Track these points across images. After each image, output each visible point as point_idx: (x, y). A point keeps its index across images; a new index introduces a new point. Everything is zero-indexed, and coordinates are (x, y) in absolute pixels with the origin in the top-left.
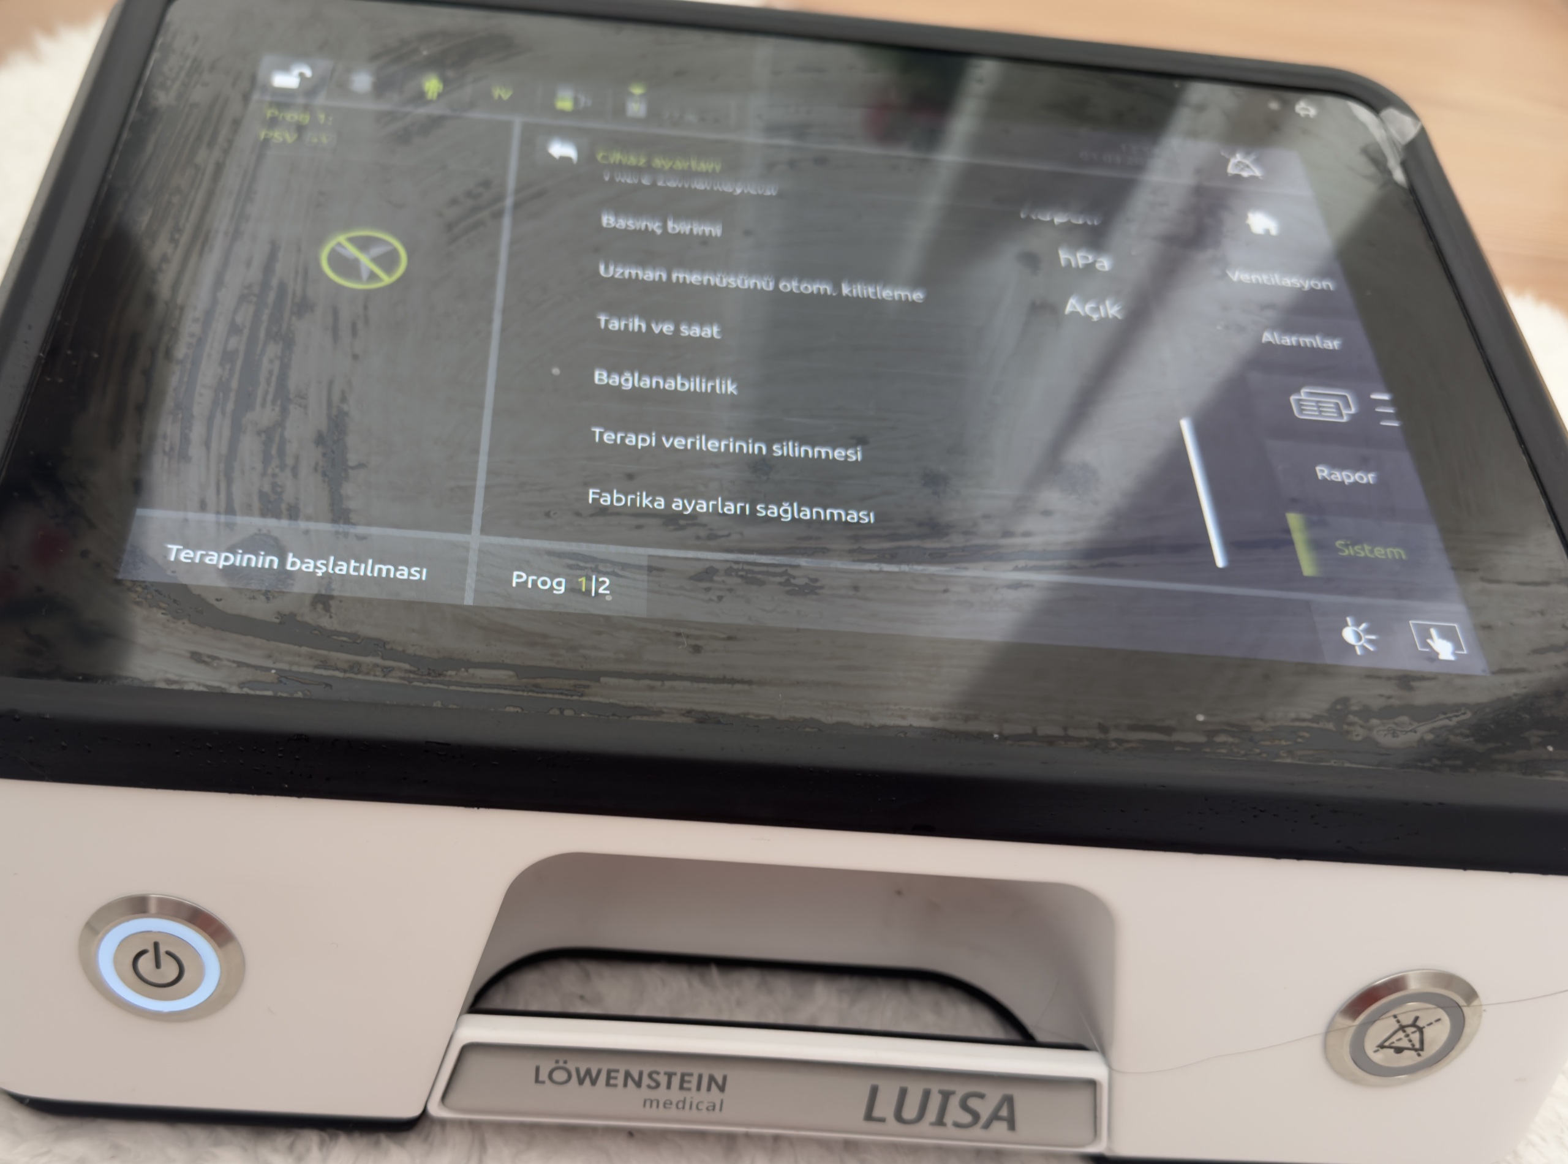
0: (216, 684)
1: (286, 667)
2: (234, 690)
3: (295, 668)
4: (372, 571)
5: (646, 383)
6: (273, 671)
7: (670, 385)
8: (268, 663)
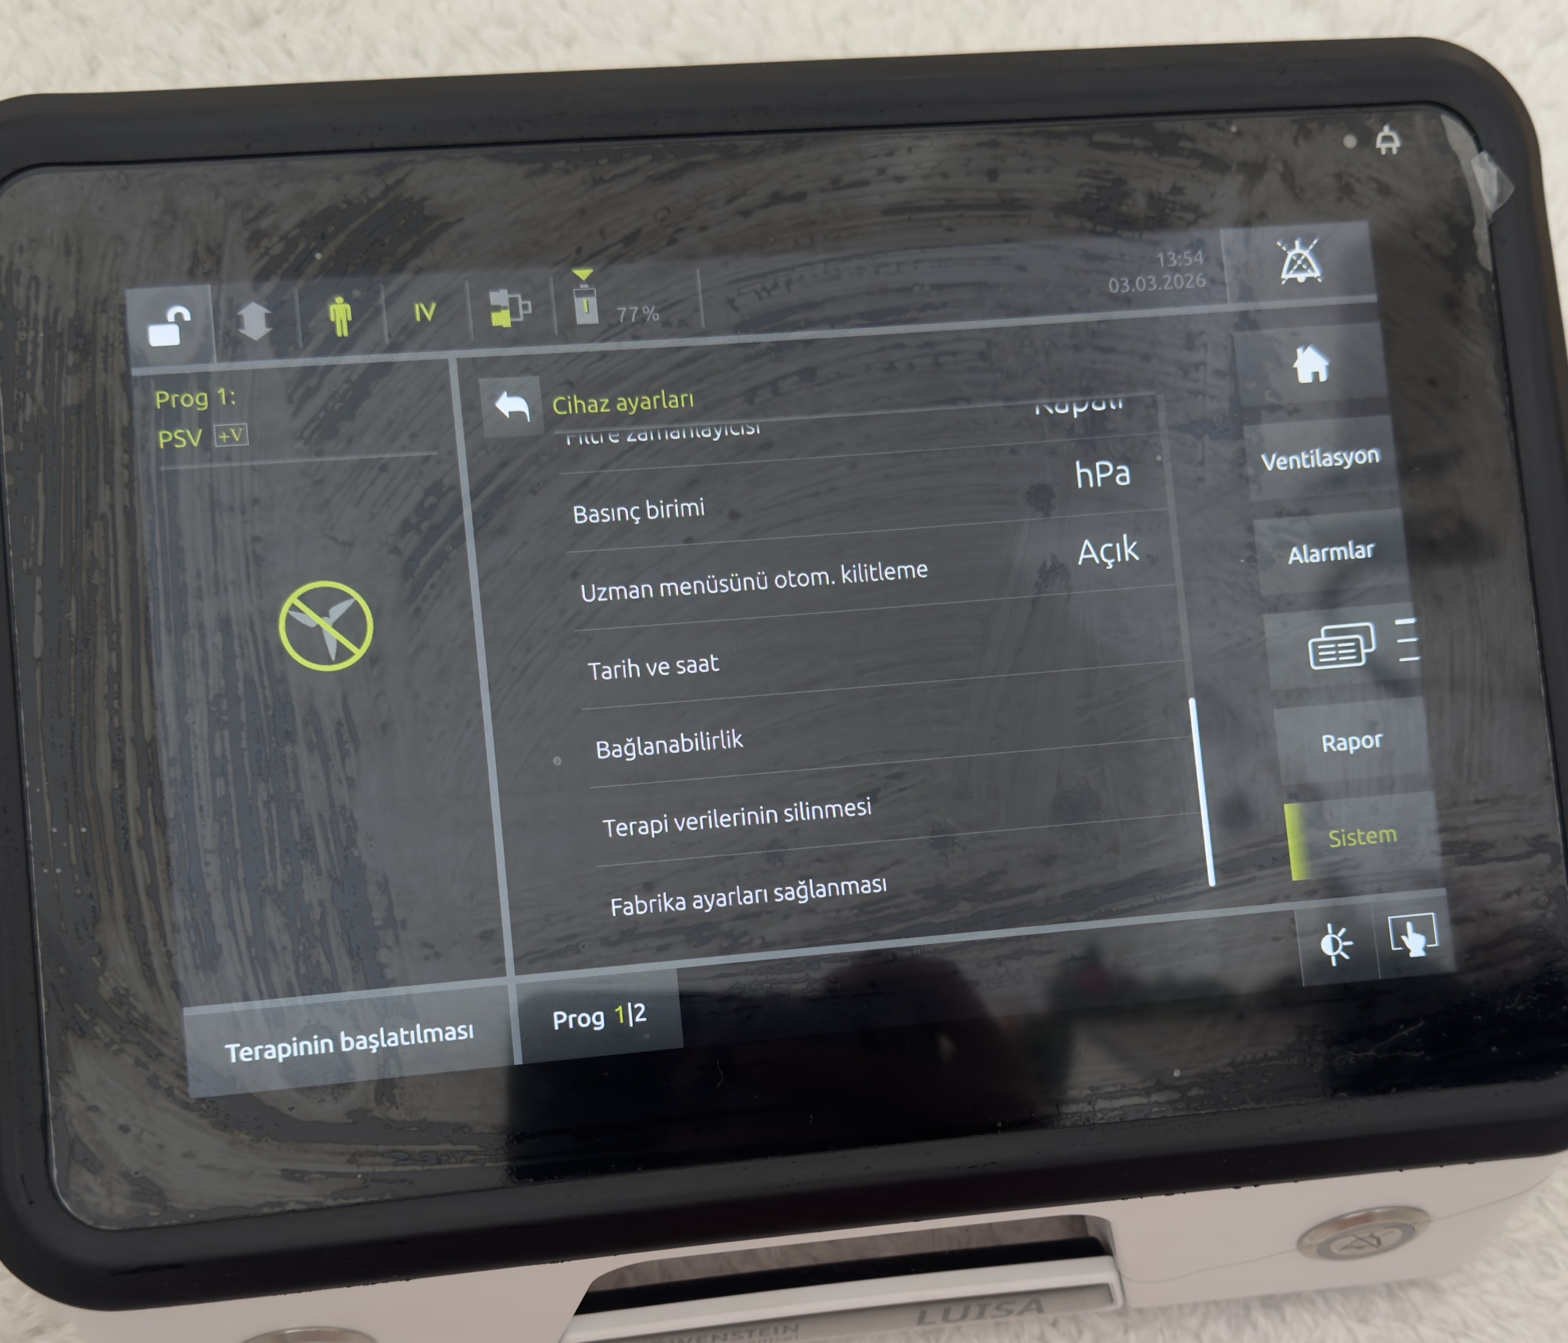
0: (313, 1199)
1: (369, 1169)
2: (330, 1202)
3: (378, 1169)
4: (422, 1038)
5: (651, 749)
6: (359, 1176)
7: (675, 747)
8: (353, 1169)
